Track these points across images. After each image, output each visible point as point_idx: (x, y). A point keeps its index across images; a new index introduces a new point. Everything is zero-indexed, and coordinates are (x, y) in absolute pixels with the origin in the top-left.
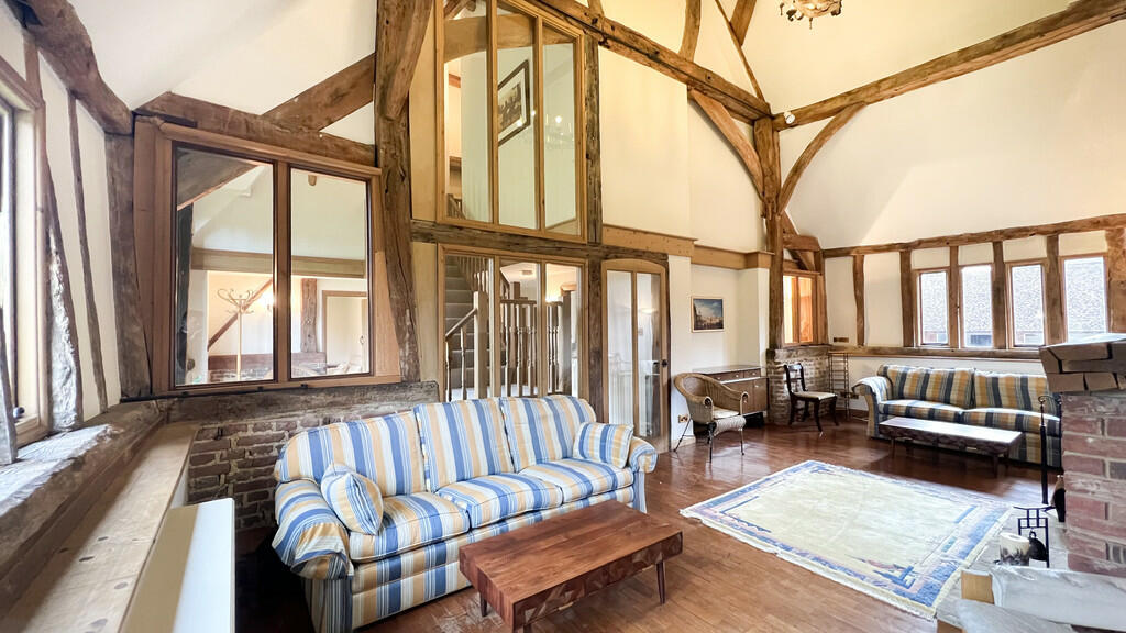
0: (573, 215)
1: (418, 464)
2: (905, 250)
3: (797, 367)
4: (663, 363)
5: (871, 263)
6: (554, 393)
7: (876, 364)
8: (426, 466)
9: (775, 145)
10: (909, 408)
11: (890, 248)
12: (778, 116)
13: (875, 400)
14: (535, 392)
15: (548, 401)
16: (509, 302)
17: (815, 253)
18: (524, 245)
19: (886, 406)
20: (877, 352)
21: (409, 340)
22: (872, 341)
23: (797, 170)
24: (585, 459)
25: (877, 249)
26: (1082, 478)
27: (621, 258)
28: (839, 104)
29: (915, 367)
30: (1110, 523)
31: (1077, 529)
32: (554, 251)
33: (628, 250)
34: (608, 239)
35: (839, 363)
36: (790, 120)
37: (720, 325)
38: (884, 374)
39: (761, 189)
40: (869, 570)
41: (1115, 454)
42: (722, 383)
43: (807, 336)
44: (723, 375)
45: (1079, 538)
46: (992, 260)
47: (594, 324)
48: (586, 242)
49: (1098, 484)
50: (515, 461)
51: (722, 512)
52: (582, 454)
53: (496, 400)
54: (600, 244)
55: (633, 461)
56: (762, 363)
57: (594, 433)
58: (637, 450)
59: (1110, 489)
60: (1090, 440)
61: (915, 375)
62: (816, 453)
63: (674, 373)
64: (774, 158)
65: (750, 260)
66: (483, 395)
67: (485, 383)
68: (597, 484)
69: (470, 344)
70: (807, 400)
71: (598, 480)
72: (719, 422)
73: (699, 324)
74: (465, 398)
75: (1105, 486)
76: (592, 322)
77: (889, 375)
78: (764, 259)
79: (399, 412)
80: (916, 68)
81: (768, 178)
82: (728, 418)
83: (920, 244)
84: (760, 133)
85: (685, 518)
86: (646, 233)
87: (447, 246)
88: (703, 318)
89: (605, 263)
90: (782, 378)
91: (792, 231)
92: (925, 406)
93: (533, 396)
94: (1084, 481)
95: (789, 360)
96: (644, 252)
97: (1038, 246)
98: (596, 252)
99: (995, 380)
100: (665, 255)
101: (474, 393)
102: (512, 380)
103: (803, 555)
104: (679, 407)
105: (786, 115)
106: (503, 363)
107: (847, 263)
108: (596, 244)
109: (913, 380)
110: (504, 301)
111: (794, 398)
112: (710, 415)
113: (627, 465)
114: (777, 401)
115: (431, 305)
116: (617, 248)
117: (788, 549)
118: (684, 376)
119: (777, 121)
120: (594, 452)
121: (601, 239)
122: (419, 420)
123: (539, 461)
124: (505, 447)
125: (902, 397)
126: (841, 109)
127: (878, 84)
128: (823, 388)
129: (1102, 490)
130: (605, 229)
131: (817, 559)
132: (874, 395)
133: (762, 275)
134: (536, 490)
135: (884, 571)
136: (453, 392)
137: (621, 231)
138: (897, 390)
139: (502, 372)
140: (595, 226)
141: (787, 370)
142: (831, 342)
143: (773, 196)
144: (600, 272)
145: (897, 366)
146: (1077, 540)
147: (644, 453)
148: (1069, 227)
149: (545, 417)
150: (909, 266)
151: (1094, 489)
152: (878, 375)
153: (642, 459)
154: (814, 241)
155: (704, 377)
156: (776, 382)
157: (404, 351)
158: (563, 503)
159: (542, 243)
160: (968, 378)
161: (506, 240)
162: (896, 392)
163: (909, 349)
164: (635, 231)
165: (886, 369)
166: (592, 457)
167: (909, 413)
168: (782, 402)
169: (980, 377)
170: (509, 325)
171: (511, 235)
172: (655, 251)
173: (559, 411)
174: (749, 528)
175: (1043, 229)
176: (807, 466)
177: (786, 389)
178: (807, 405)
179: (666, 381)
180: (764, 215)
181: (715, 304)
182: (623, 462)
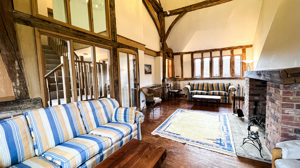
0: (105, 29)
1: (28, 143)
2: (192, 53)
3: (170, 84)
4: (137, 84)
5: (185, 56)
6: (101, 98)
7: (187, 82)
8: (35, 142)
9: (164, 21)
10: (196, 92)
11: (189, 53)
12: (165, 12)
13: (189, 91)
14: (93, 97)
15: (100, 101)
16: (79, 62)
17: (172, 54)
18: (85, 37)
19: (191, 92)
20: (186, 79)
21: (19, 77)
22: (185, 77)
23: (170, 29)
24: (117, 122)
25: (186, 53)
26: (288, 110)
27: (124, 48)
28: (181, 10)
29: (196, 82)
30: (294, 122)
31: (285, 125)
32: (99, 41)
33: (126, 45)
34: (119, 40)
35: (178, 82)
36: (169, 13)
37: (151, 73)
38: (189, 84)
39: (160, 34)
40: (211, 142)
41: (298, 102)
42: (154, 89)
43: (171, 76)
44: (153, 87)
45: (285, 128)
46: (210, 56)
47: (115, 71)
48: (111, 40)
49: (292, 111)
50: (87, 128)
51: (164, 131)
52: (116, 120)
53: (75, 103)
54: (116, 41)
55: (137, 120)
56: (161, 83)
57: (121, 111)
58: (138, 116)
59: (296, 112)
60: (291, 98)
61: (196, 84)
62: (178, 106)
63: (141, 87)
64: (164, 25)
65: (158, 54)
66: (69, 101)
67: (69, 96)
68: (125, 133)
69: (60, 80)
70: (172, 92)
71: (125, 130)
72: (155, 101)
73: (146, 73)
74: (59, 103)
75: (294, 112)
76: (114, 71)
77: (191, 85)
78: (161, 54)
79: (14, 116)
80: (200, 3)
81: (162, 30)
82: (157, 100)
83: (196, 52)
84: (160, 16)
85: (154, 136)
86: (131, 40)
87: (41, 30)
88: (146, 71)
89: (118, 49)
90: (166, 87)
91: (167, 47)
92: (200, 92)
93: (92, 99)
94: (288, 111)
95: (168, 82)
96: (131, 47)
97: (218, 53)
98: (115, 45)
99: (213, 84)
100: (137, 49)
101: (64, 101)
102: (82, 93)
103: (193, 141)
104: (142, 97)
105: (167, 12)
106: (78, 87)
107: (179, 56)
108: (115, 41)
109: (196, 86)
110: (76, 61)
111: (169, 92)
112: (153, 99)
113: (135, 122)
114: (165, 93)
115: (33, 59)
116: (122, 44)
117: (188, 140)
118: (144, 88)
119: (165, 13)
120: (121, 119)
121: (116, 39)
122: (28, 119)
123: (98, 126)
124: (82, 123)
125: (193, 90)
126: (181, 12)
127: (191, 6)
128: (174, 89)
129: (293, 113)
130: (117, 36)
131: (197, 142)
132: (189, 90)
133: (161, 58)
134: (99, 143)
135: (215, 142)
136: (52, 101)
137: (123, 38)
138: (192, 88)
139: (78, 91)
140: (114, 34)
141: (168, 85)
142: (175, 77)
143: (163, 36)
144: (116, 52)
145: (192, 82)
146: (284, 128)
147: (140, 116)
148: (224, 49)
149: (99, 108)
150: (193, 57)
151: (291, 113)
152: (188, 85)
153: (140, 119)
154: (172, 50)
155: (149, 88)
156: (165, 88)
157: (16, 83)
158: (112, 144)
159: (93, 38)
160: (207, 84)
161: (76, 33)
162: (192, 89)
163: (193, 78)
164: (128, 39)
165: (190, 83)
166: (121, 121)
167: (197, 94)
168: (166, 93)
169: (209, 84)
170: (80, 72)
171: (78, 31)
172: (134, 47)
173: (105, 104)
174: (174, 135)
175: (220, 49)
176: (178, 111)
177: (167, 90)
178: (172, 94)
179: (138, 90)
180: (161, 41)
181: (149, 66)
182: (133, 121)
